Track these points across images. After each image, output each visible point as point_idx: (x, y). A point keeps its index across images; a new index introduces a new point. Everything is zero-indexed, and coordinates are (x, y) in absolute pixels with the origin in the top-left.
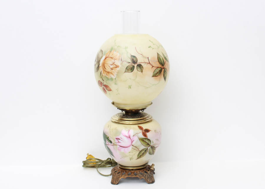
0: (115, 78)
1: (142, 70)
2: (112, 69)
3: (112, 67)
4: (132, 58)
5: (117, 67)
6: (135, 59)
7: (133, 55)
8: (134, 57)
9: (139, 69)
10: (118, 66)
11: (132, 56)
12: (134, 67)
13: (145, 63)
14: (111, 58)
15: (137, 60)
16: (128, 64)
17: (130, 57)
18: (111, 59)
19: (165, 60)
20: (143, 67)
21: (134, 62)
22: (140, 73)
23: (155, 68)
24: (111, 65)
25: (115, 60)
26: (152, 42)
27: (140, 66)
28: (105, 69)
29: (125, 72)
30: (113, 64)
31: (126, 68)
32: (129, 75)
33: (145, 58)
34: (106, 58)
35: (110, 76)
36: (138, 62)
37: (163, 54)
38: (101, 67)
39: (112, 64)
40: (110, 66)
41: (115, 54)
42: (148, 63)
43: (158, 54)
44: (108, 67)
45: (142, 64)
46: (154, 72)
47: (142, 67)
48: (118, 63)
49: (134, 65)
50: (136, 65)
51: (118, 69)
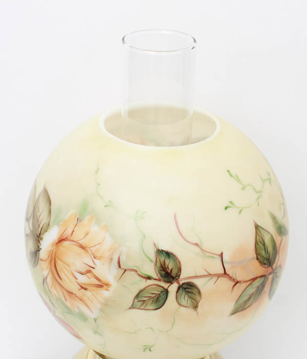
0: (93, 316)
1: (197, 303)
2: (85, 289)
3: (83, 279)
4: (162, 259)
5: (102, 285)
6: (170, 265)
7: (165, 249)
8: (168, 254)
9: (185, 300)
10: (107, 285)
11: (160, 252)
12: (166, 292)
13: (210, 275)
14: (82, 247)
15: (180, 270)
16: (144, 284)
17: (152, 254)
18: (81, 250)
19: (278, 239)
20: (199, 293)
21: (168, 275)
22: (187, 312)
23: (244, 286)
24: (82, 274)
25: (96, 261)
26: (238, 180)
27: (188, 288)
28: (61, 279)
29: (132, 307)
30: (89, 272)
31: (137, 296)
32: (148, 317)
33: (211, 255)
34: (61, 241)
35: (78, 308)
36: (181, 277)
37: (274, 218)
38: (47, 262)
39: (83, 270)
40: (78, 275)
42: (219, 276)
43: (257, 227)
45: (196, 282)
46: (237, 301)
47: (195, 291)
48: (107, 272)
49: (165, 285)
50: (173, 288)
51: (105, 293)
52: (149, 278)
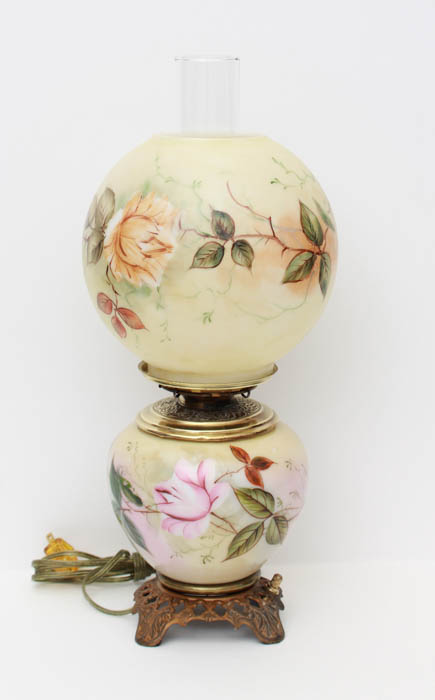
0: (156, 285)
1: (251, 262)
2: (149, 257)
3: (146, 248)
4: (218, 219)
5: (165, 248)
6: (225, 224)
7: (220, 210)
8: (223, 215)
9: (240, 258)
10: (170, 247)
11: (215, 213)
12: (223, 249)
13: (260, 235)
14: (146, 218)
15: (234, 228)
16: (203, 242)
17: (208, 214)
18: (144, 221)
19: (324, 227)
20: (252, 252)
21: (223, 232)
22: (242, 270)
23: (293, 254)
24: (146, 242)
25: (160, 228)
26: (281, 164)
27: (242, 246)
28: (125, 255)
29: (193, 267)
30: (153, 238)
31: (197, 254)
32: (207, 276)
33: (261, 218)
34: (125, 219)
35: (142, 280)
36: (235, 235)
37: (318, 206)
38: (111, 248)
39: (147, 239)
40: (143, 245)
41: (161, 206)
42: (269, 238)
43: (301, 204)
44: (133, 251)
45: (250, 241)
46: (287, 269)
47: (248, 249)
48: (168, 236)
49: (222, 242)
50: (228, 245)
51: (168, 256)
52: (207, 236)
